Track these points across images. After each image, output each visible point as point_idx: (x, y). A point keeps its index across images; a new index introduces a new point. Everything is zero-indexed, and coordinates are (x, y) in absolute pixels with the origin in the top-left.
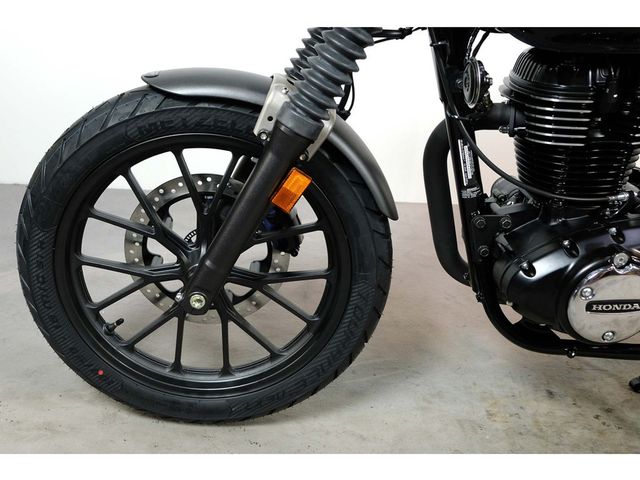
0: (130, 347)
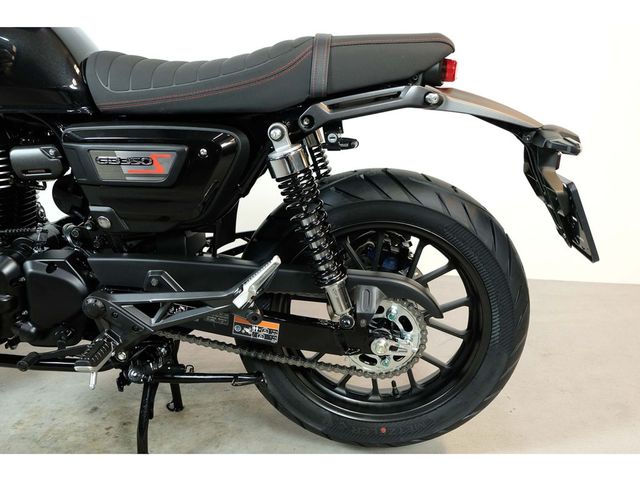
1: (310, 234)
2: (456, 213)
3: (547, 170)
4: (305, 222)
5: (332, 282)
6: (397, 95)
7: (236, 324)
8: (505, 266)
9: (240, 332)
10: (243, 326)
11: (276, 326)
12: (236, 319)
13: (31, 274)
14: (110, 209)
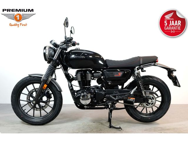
0: (27, 113)
1: (140, 84)
2: (159, 81)
3: (172, 74)
4: (139, 82)
5: (143, 91)
6: (151, 64)
8: (167, 89)
10: (129, 99)
11: (134, 99)
12: (128, 98)
13: (97, 92)
14: (111, 81)
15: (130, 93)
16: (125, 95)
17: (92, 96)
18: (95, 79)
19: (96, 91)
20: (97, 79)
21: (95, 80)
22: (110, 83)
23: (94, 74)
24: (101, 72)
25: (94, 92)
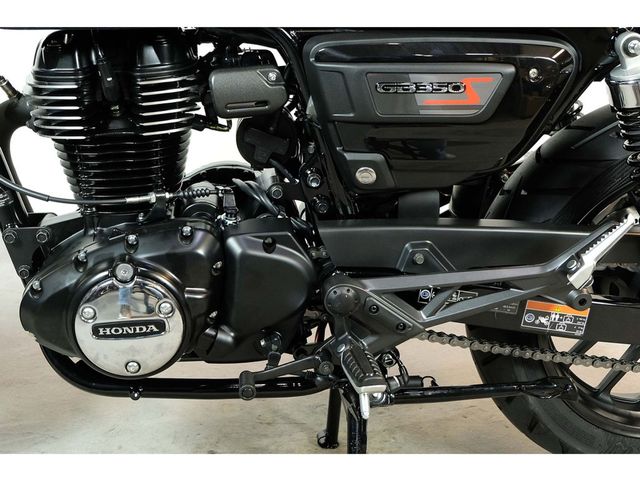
7: (528, 311)
9: (533, 324)
10: (538, 314)
11: (585, 313)
12: (530, 305)
13: (244, 256)
14: (378, 157)
15: (565, 271)
16: (505, 285)
17: (198, 293)
18: (222, 121)
19: (232, 242)
20: (236, 122)
21: (221, 128)
22: (366, 176)
23: (213, 79)
24: (275, 52)
25: (212, 257)
